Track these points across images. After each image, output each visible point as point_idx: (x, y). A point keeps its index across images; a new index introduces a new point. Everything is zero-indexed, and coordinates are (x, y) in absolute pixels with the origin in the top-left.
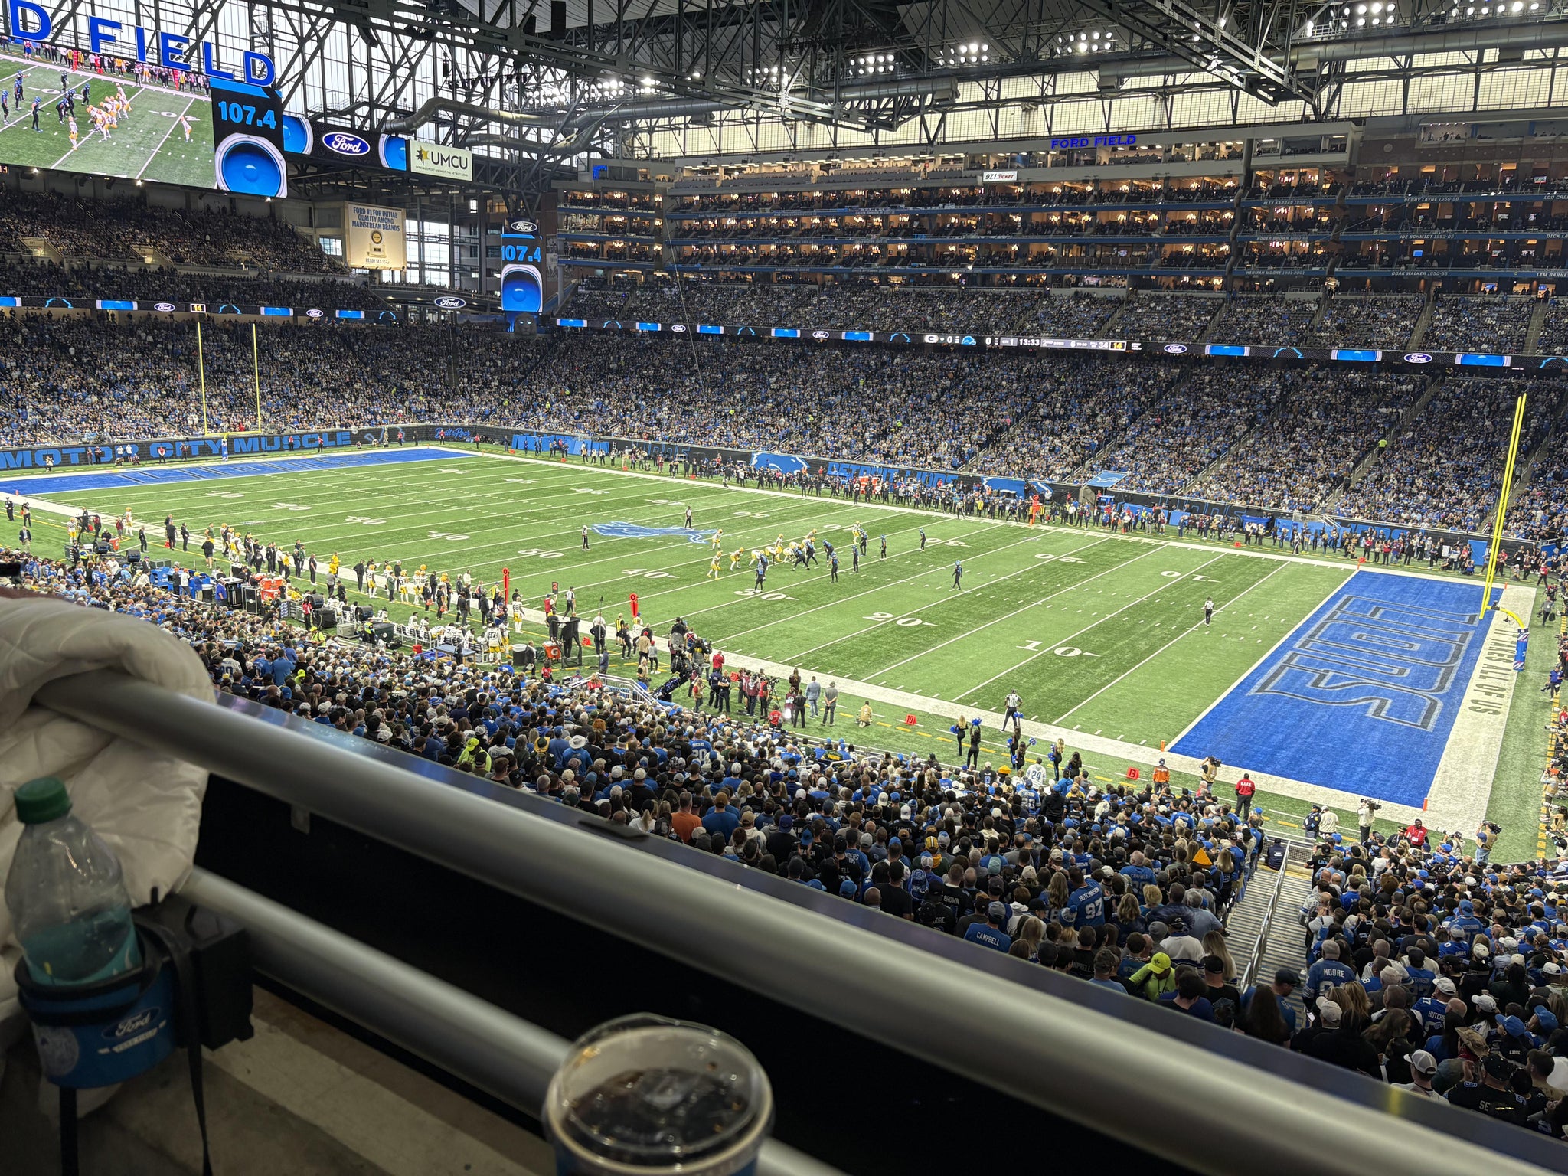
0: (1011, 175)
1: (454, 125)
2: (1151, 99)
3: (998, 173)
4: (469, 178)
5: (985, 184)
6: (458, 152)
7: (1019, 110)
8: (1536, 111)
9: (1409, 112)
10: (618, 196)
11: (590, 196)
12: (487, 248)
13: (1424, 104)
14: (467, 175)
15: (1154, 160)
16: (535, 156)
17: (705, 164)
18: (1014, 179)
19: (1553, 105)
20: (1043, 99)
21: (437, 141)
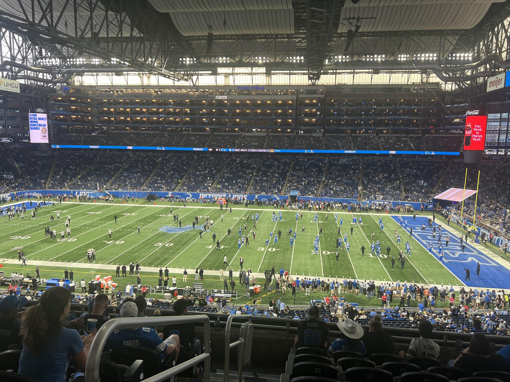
0: (225, 97)
1: (11, 70)
2: (265, 76)
3: (221, 96)
4: (19, 92)
5: (217, 100)
6: (13, 81)
7: (223, 77)
8: (368, 85)
9: (336, 84)
10: (73, 99)
11: (60, 98)
12: (7, 117)
13: (340, 82)
14: (18, 91)
15: (269, 94)
16: (42, 84)
17: (109, 89)
18: (226, 98)
19: (372, 83)
20: (233, 74)
21: (3, 77)
